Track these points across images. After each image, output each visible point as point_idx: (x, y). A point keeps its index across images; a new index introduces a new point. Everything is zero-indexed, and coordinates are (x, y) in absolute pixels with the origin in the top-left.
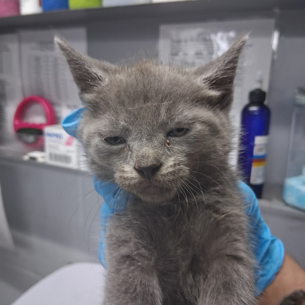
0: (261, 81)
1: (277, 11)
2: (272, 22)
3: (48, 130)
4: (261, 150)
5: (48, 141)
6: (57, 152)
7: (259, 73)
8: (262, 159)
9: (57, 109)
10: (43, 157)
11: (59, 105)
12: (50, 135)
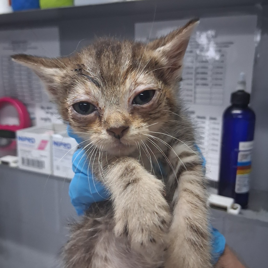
0: (244, 83)
1: (259, 6)
2: (254, 18)
3: (20, 133)
4: (245, 156)
5: (20, 145)
6: (30, 157)
7: (242, 74)
8: (247, 166)
9: (30, 110)
10: (16, 162)
11: (33, 106)
12: (22, 139)
